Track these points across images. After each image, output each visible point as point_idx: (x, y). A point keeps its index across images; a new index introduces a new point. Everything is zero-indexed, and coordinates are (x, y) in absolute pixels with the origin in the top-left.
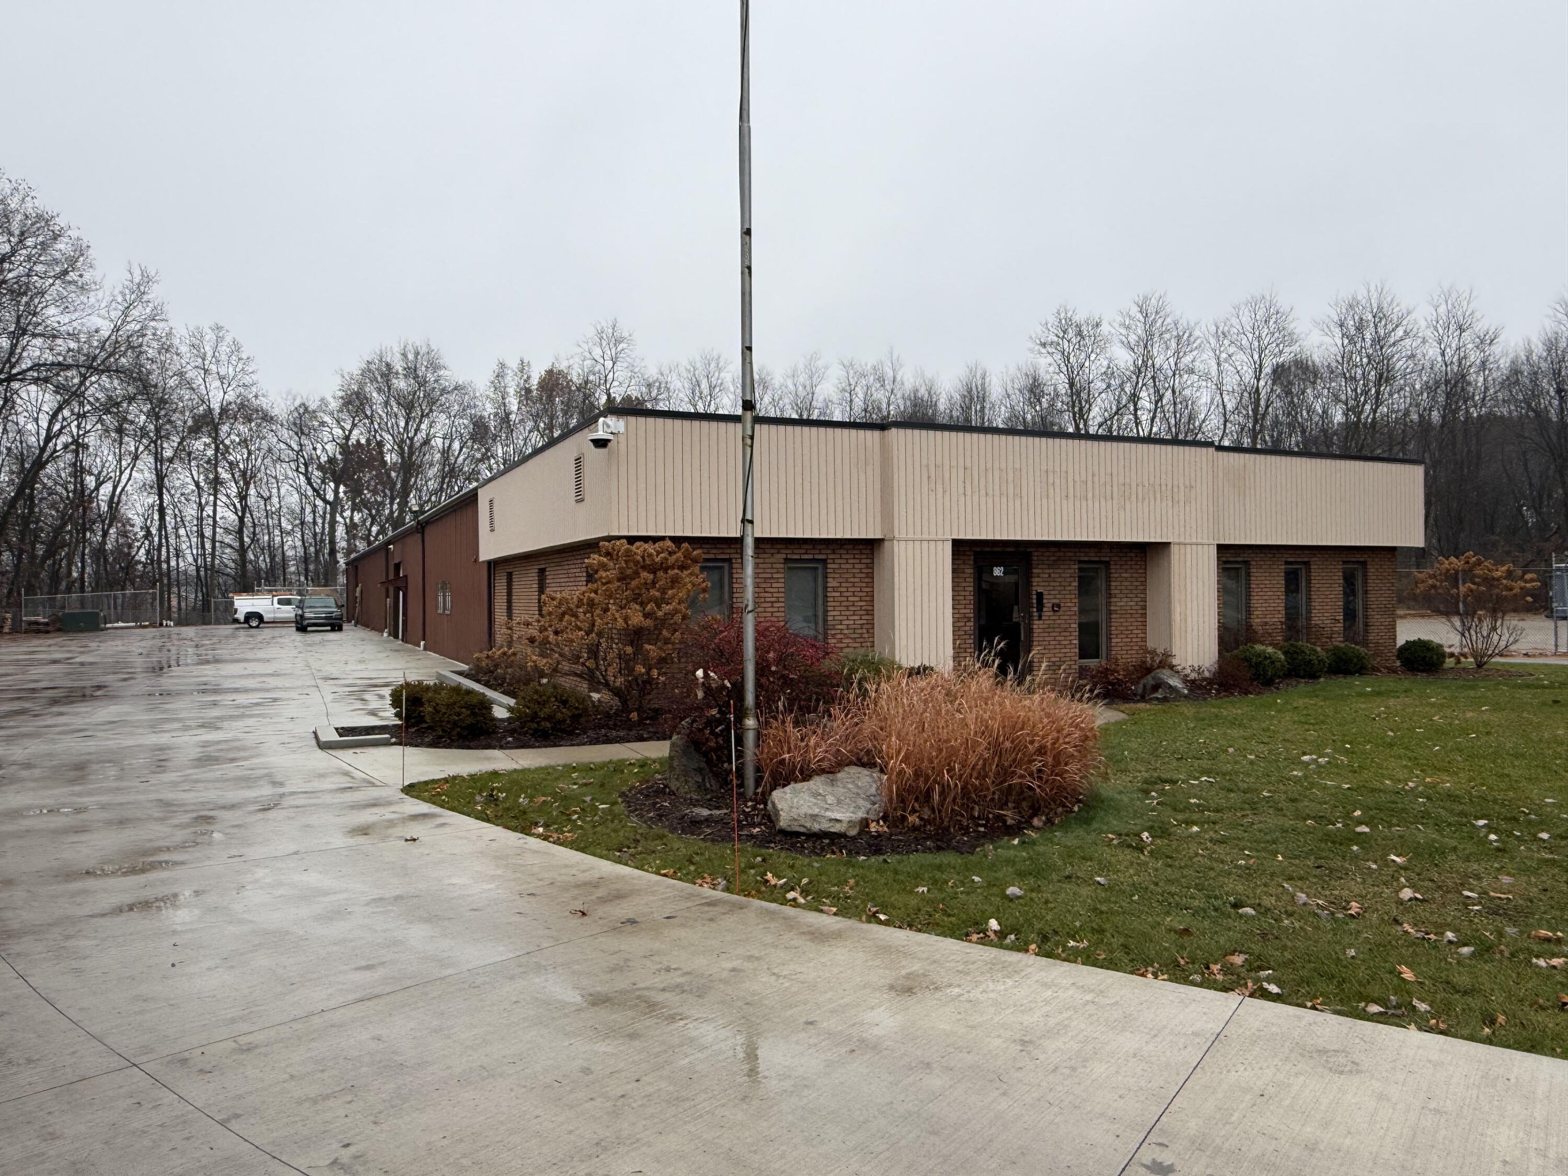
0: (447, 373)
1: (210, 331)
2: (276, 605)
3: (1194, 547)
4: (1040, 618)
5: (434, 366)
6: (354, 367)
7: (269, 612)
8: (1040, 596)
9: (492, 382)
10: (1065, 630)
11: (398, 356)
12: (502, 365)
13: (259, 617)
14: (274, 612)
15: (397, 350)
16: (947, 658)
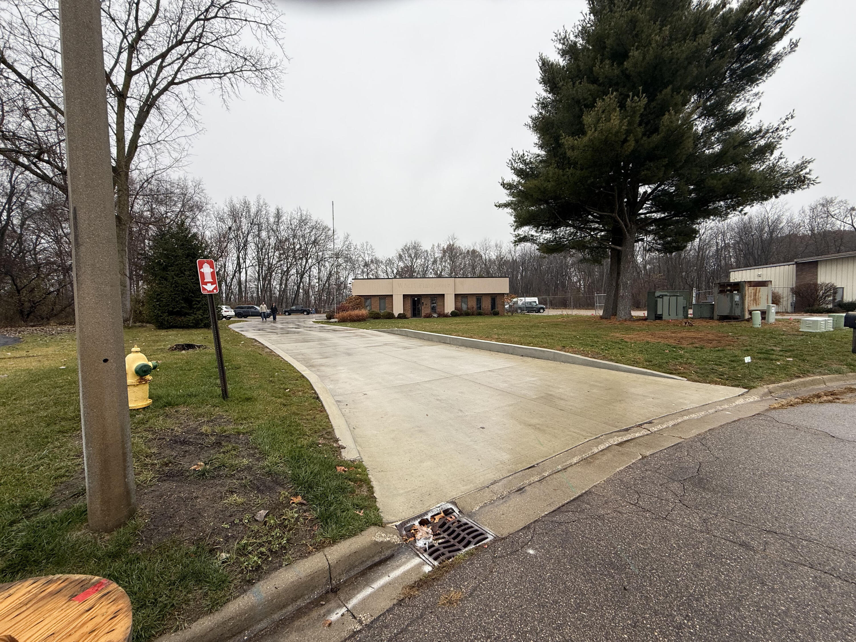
3: (450, 295)
4: (423, 306)
8: (423, 302)
10: (428, 308)
16: (402, 312)
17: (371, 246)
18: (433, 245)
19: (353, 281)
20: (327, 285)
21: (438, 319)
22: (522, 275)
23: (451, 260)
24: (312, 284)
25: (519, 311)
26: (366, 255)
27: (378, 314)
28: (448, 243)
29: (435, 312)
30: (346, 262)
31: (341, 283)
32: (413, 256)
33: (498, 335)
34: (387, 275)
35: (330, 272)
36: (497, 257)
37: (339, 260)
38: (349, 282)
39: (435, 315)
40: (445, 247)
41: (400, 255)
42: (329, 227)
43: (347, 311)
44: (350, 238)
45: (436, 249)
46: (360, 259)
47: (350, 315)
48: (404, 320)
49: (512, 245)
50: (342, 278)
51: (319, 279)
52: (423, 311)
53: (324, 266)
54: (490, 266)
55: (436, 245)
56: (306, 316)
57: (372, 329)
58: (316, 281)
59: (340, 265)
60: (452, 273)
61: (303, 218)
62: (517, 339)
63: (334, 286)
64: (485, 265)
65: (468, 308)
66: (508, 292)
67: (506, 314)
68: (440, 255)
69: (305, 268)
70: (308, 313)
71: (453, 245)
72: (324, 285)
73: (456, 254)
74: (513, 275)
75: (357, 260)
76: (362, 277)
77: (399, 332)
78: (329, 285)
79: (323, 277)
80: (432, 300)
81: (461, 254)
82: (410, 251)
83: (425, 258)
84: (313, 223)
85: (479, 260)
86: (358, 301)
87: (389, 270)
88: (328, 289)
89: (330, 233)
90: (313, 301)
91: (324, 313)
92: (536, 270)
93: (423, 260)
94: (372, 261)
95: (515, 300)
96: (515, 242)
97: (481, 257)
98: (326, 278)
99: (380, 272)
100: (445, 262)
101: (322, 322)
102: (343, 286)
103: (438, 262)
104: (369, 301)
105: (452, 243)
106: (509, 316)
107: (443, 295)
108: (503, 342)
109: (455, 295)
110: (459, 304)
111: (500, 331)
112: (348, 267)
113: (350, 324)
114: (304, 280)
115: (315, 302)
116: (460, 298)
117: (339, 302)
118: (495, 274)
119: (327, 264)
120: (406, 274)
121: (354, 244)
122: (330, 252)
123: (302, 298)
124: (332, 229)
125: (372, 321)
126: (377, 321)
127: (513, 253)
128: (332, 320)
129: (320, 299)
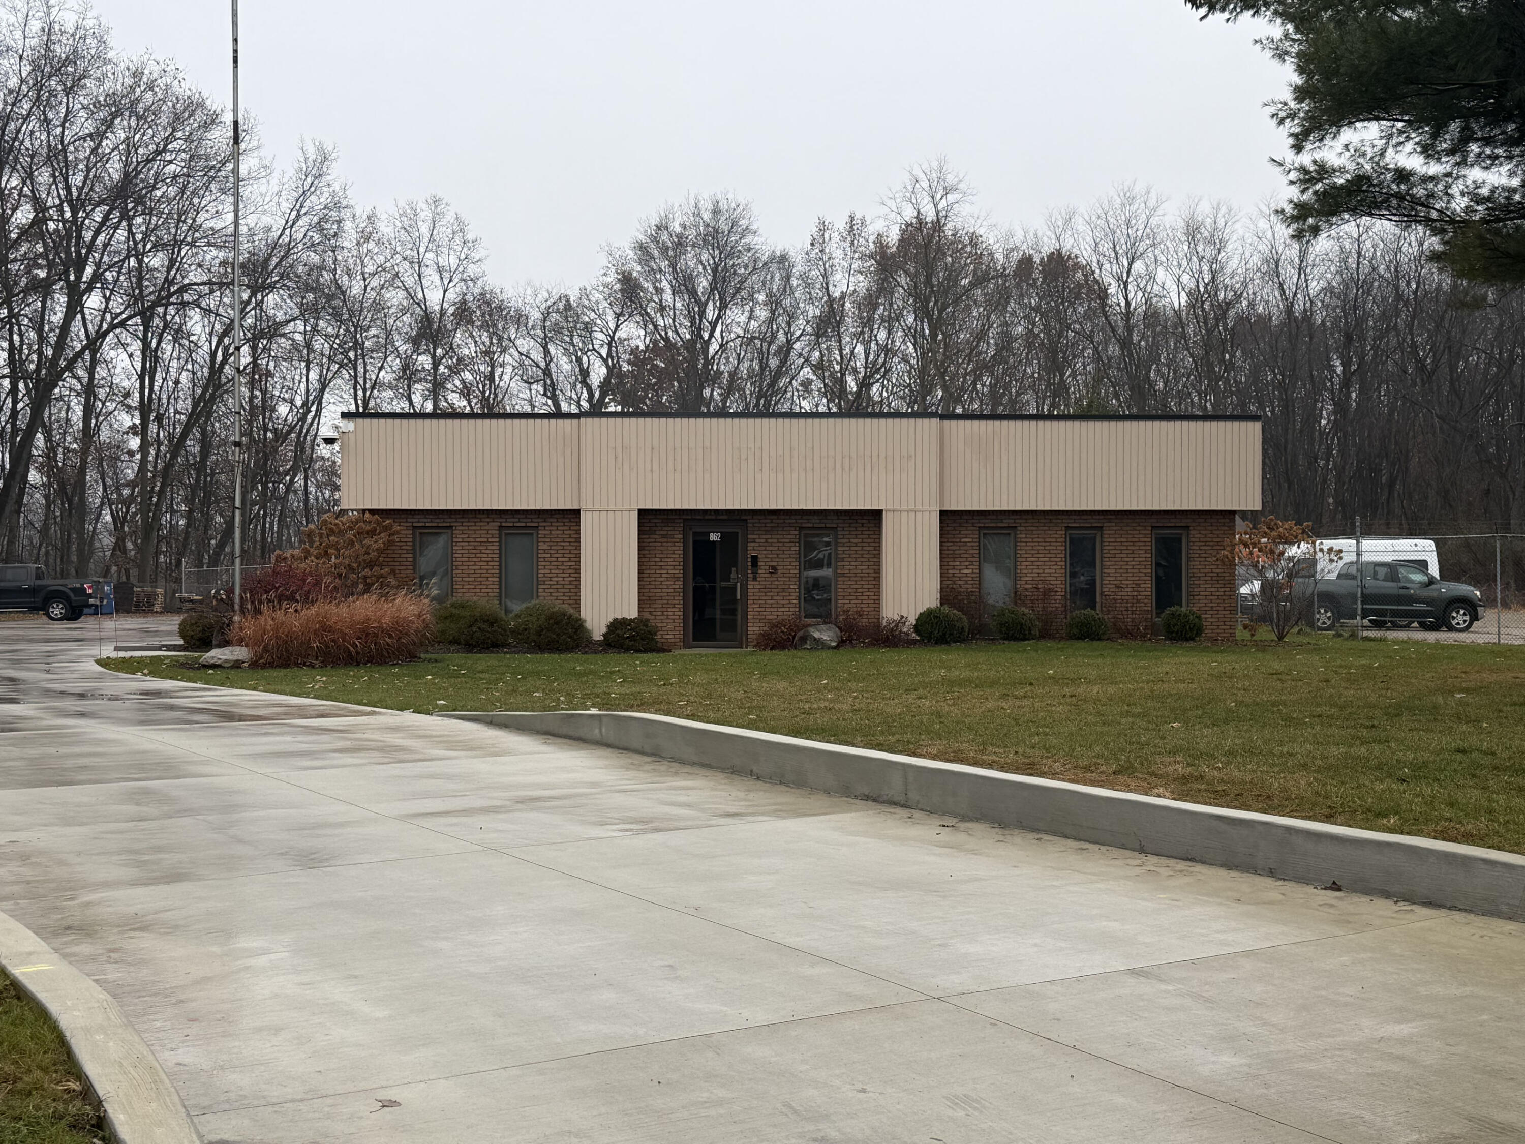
1: (424, 206)
3: (912, 514)
4: (755, 579)
8: (755, 559)
10: (784, 590)
16: (632, 612)
17: (460, 227)
18: (823, 227)
19: (348, 426)
20: (193, 446)
21: (845, 655)
22: (1341, 407)
23: (922, 313)
24: (104, 435)
25: (1323, 616)
26: (431, 277)
27: (491, 621)
28: (909, 214)
29: (826, 618)
30: (309, 312)
31: (281, 436)
32: (703, 284)
33: (1194, 756)
34: (551, 392)
35: (215, 371)
36: (1195, 299)
37: (271, 299)
38: (326, 431)
39: (826, 634)
40: (893, 236)
41: (627, 280)
42: (213, 104)
43: (308, 601)
44: (336, 175)
45: (836, 250)
46: (395, 297)
47: (325, 628)
48: (639, 663)
49: (1284, 232)
50: (283, 410)
51: (145, 408)
52: (753, 609)
53: (179, 334)
54: (1154, 349)
55: (840, 224)
56: (61, 629)
57: (447, 711)
58: (126, 420)
59: (272, 330)
60: (926, 389)
61: (60, 51)
62: (1301, 783)
63: (236, 455)
64: (1126, 343)
65: (1017, 597)
66: (1258, 507)
67: (1241, 634)
68: (861, 284)
69: (60, 346)
70: (74, 613)
71: (938, 226)
72: (177, 446)
73: (953, 275)
74: (1287, 405)
75: (378, 306)
76: (400, 406)
77: (607, 732)
78: (206, 444)
79: (173, 396)
80: (810, 547)
81: (981, 280)
82: (689, 260)
83: (774, 302)
84: (117, 84)
85: (1089, 315)
86: (376, 543)
87: (564, 365)
88: (201, 467)
89: (220, 137)
90: (107, 541)
91: (168, 610)
92: (1426, 374)
93: (762, 313)
94: (463, 313)
95: (1293, 551)
96: (1302, 212)
97: (1103, 294)
98: (184, 405)
99: (507, 378)
100: (890, 322)
101: (154, 668)
102: (287, 450)
103: (850, 325)
104: (435, 549)
105: (930, 215)
106: (1262, 647)
107: (876, 515)
108: (1218, 798)
109: (944, 515)
110: (965, 571)
111: (1206, 736)
112: (318, 343)
113: (321, 679)
114: (55, 412)
115: (119, 546)
116: (968, 538)
117: (265, 549)
118: (1182, 396)
119: (196, 323)
120: (658, 389)
121: (362, 211)
122: (213, 256)
123: (37, 519)
124: (228, 118)
125: (457, 660)
126: (485, 661)
127: (1290, 274)
128: (217, 654)
129: (150, 527)
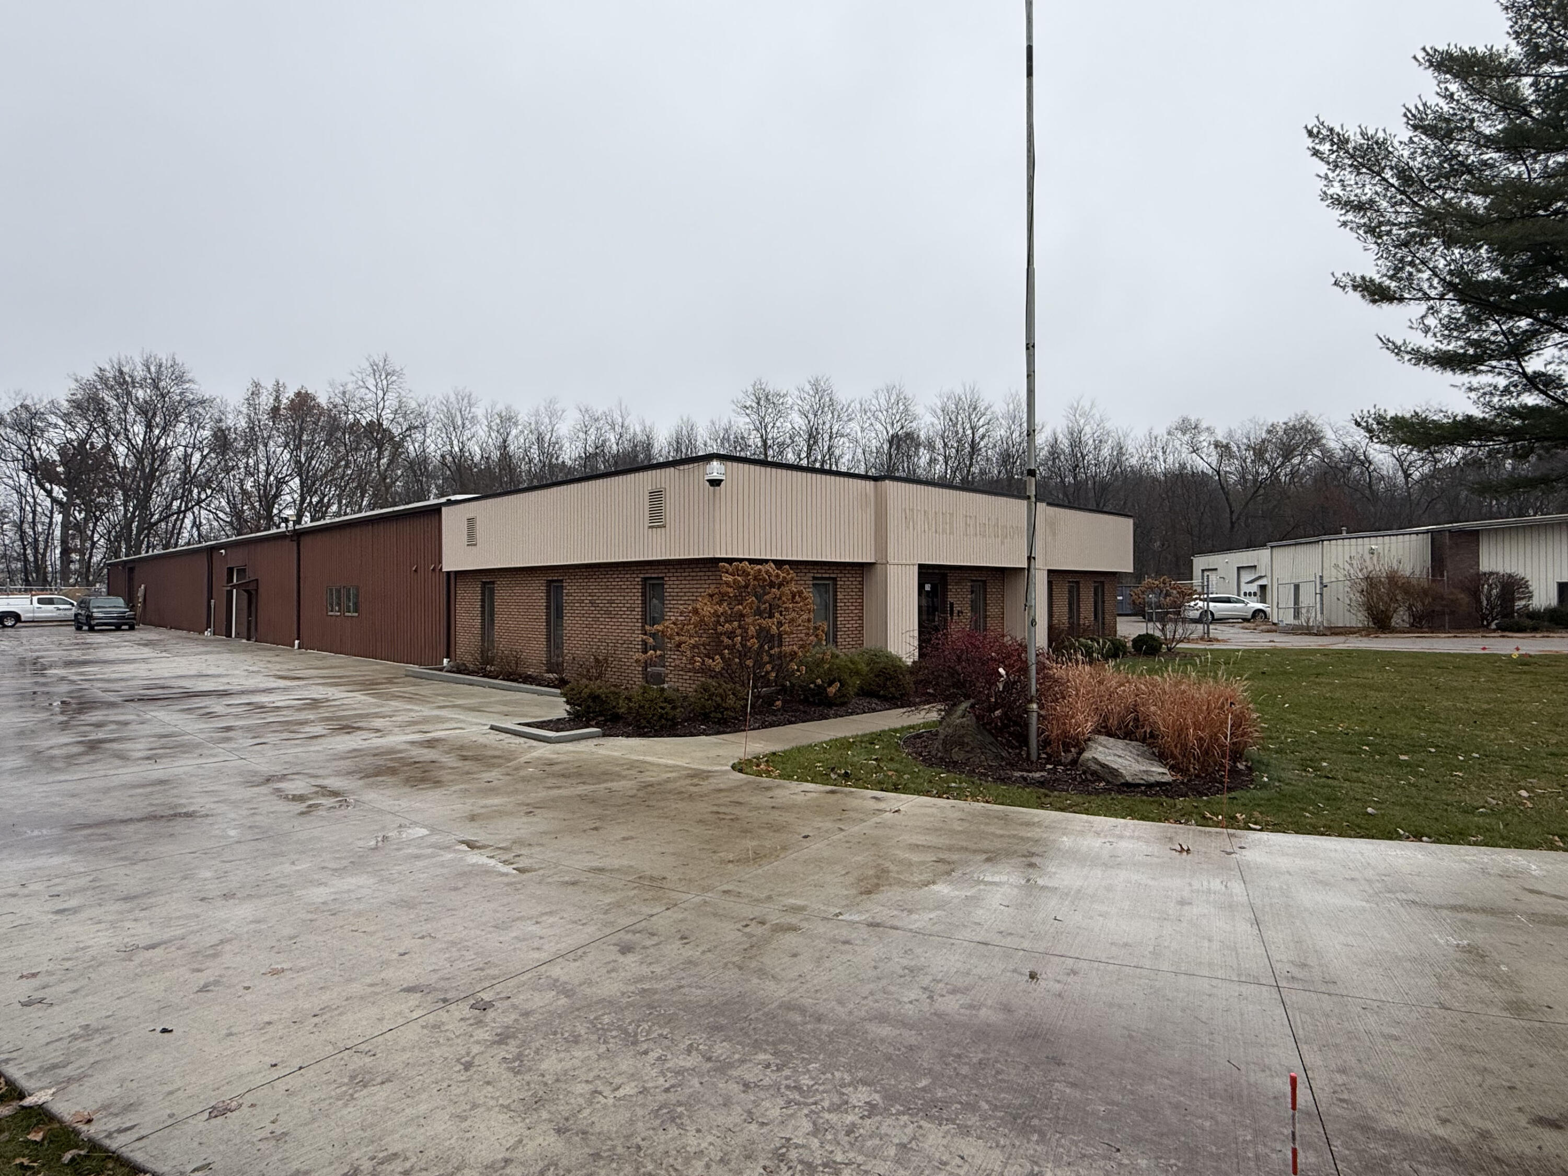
0: (193, 386)
2: (36, 604)
5: (179, 379)
6: (88, 374)
7: (28, 612)
8: (952, 604)
9: (248, 399)
11: (140, 367)
12: (257, 385)
13: (16, 617)
14: (33, 612)
15: (138, 361)
